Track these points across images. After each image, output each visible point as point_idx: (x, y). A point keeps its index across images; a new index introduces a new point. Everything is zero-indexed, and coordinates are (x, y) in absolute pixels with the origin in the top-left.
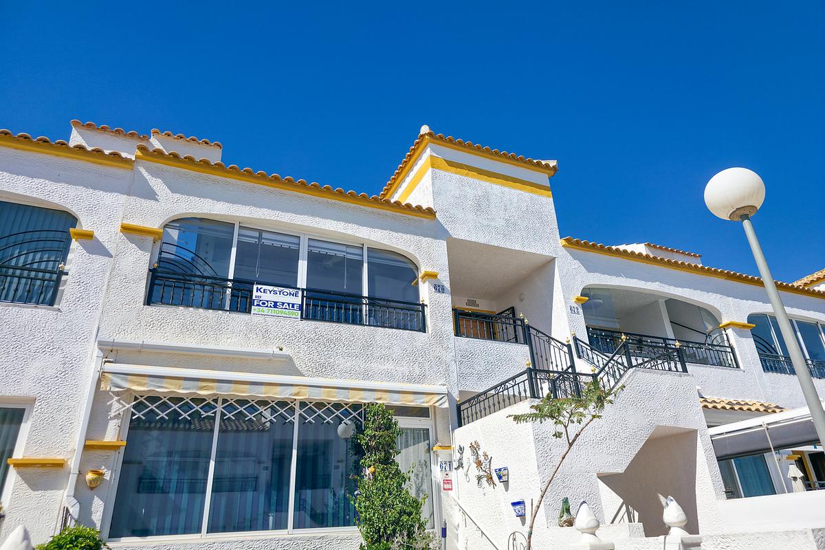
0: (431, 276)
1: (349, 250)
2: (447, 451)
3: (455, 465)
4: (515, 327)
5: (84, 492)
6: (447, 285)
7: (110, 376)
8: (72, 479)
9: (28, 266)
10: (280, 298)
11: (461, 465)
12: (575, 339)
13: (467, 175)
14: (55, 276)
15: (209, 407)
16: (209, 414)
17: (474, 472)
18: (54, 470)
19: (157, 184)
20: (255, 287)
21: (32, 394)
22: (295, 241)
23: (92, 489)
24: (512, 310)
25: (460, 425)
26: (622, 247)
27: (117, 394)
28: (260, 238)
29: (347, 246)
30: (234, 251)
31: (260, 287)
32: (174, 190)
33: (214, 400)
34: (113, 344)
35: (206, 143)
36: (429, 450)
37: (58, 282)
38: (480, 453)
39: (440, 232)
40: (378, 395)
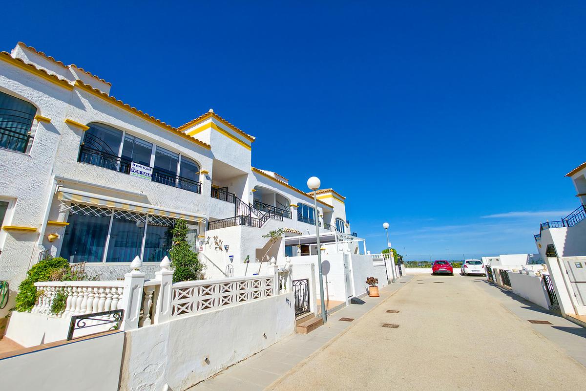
0: (205, 173)
1: (173, 154)
2: (203, 238)
3: (205, 243)
4: (227, 196)
5: (47, 243)
6: (211, 177)
7: (63, 193)
8: (41, 238)
9: (9, 129)
10: (143, 170)
11: (208, 243)
12: (250, 204)
13: (224, 134)
14: (26, 138)
15: (109, 212)
16: (109, 215)
17: (214, 245)
18: (29, 233)
19: (85, 102)
20: (132, 163)
21: (15, 196)
22: (151, 145)
23: (51, 242)
24: (227, 188)
25: (208, 230)
26: (263, 171)
27: (64, 202)
28: (134, 140)
29: (173, 152)
30: (122, 144)
31: (134, 163)
32: (95, 108)
33: (112, 210)
34: (63, 178)
35: (103, 81)
36: (196, 237)
37: (27, 141)
38: (218, 240)
39: (211, 155)
40: (182, 216)
